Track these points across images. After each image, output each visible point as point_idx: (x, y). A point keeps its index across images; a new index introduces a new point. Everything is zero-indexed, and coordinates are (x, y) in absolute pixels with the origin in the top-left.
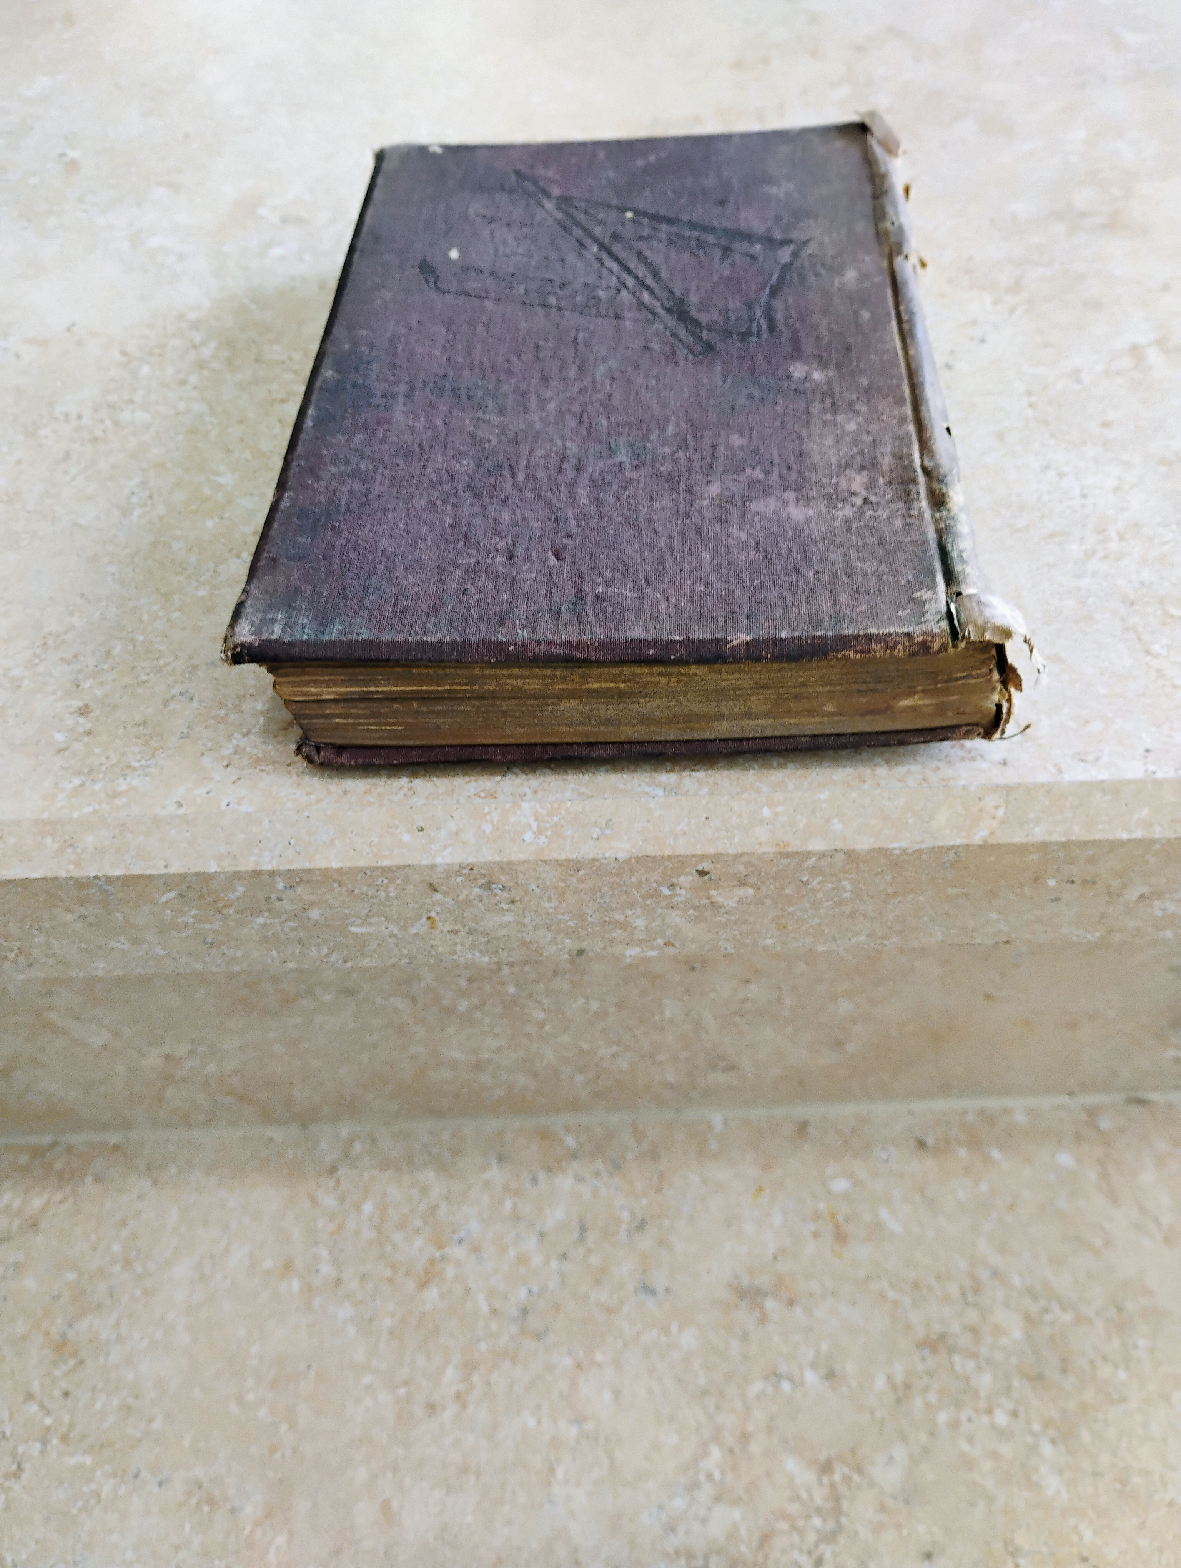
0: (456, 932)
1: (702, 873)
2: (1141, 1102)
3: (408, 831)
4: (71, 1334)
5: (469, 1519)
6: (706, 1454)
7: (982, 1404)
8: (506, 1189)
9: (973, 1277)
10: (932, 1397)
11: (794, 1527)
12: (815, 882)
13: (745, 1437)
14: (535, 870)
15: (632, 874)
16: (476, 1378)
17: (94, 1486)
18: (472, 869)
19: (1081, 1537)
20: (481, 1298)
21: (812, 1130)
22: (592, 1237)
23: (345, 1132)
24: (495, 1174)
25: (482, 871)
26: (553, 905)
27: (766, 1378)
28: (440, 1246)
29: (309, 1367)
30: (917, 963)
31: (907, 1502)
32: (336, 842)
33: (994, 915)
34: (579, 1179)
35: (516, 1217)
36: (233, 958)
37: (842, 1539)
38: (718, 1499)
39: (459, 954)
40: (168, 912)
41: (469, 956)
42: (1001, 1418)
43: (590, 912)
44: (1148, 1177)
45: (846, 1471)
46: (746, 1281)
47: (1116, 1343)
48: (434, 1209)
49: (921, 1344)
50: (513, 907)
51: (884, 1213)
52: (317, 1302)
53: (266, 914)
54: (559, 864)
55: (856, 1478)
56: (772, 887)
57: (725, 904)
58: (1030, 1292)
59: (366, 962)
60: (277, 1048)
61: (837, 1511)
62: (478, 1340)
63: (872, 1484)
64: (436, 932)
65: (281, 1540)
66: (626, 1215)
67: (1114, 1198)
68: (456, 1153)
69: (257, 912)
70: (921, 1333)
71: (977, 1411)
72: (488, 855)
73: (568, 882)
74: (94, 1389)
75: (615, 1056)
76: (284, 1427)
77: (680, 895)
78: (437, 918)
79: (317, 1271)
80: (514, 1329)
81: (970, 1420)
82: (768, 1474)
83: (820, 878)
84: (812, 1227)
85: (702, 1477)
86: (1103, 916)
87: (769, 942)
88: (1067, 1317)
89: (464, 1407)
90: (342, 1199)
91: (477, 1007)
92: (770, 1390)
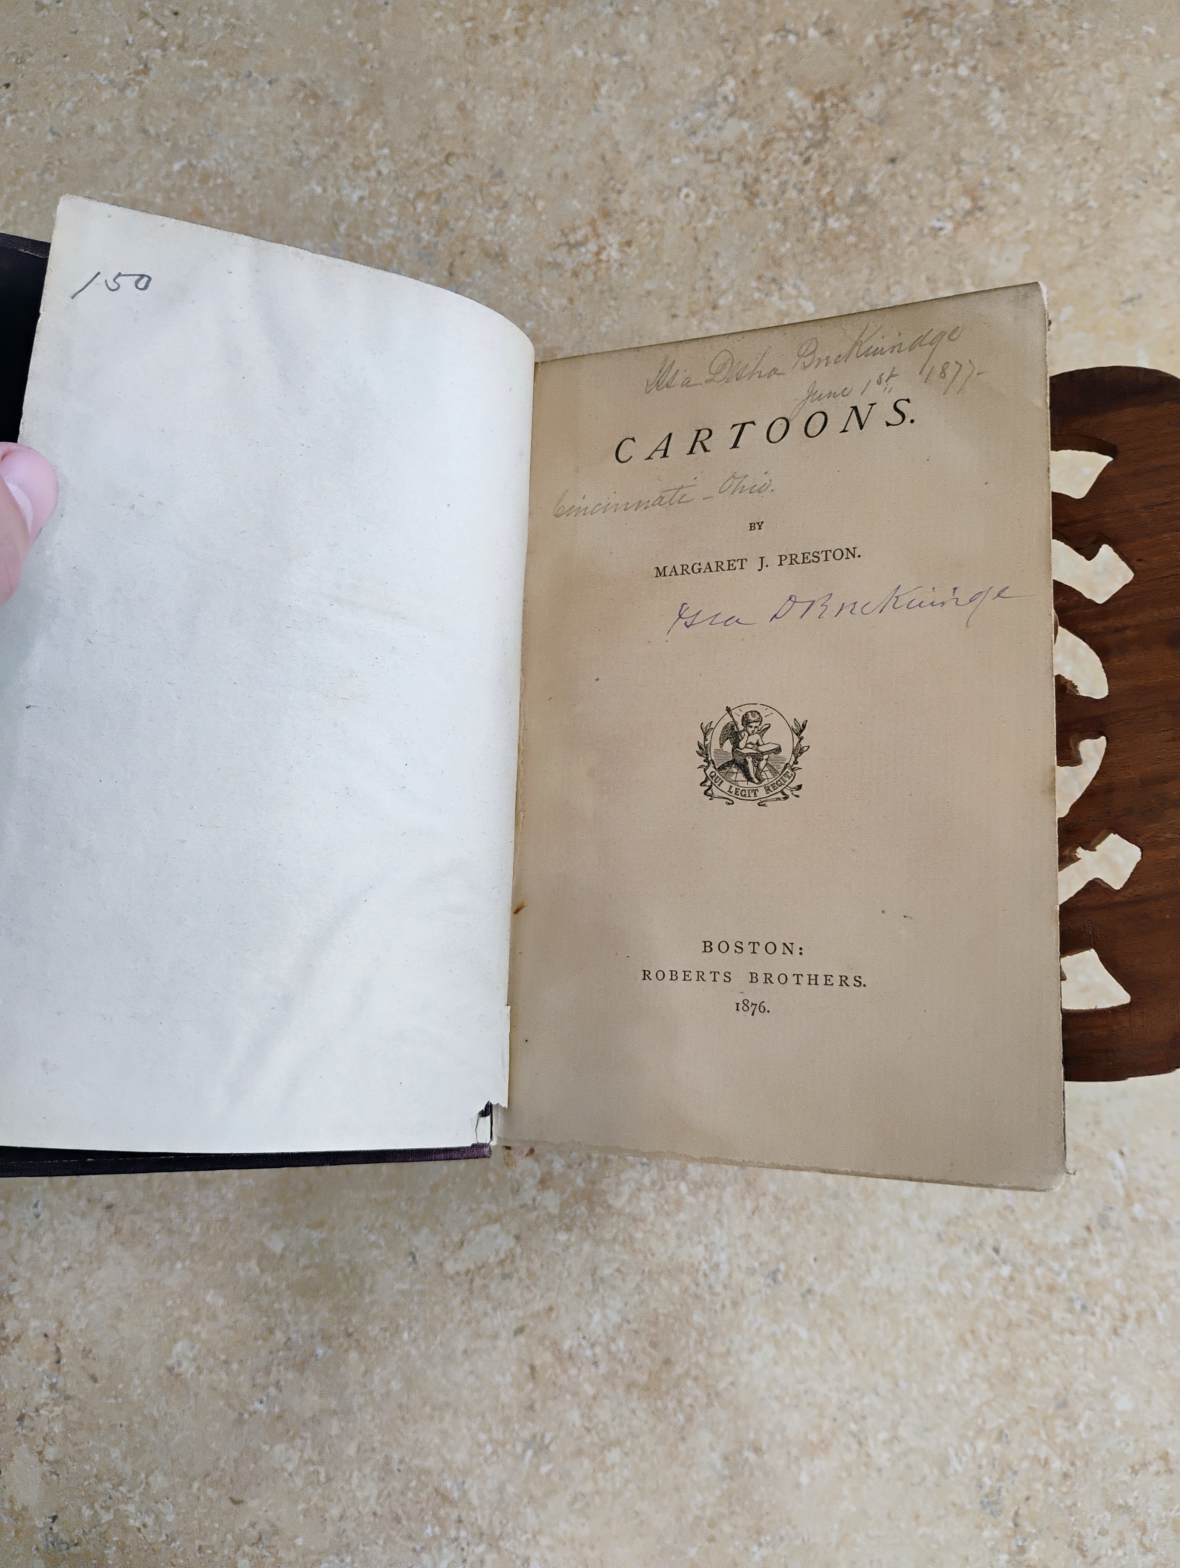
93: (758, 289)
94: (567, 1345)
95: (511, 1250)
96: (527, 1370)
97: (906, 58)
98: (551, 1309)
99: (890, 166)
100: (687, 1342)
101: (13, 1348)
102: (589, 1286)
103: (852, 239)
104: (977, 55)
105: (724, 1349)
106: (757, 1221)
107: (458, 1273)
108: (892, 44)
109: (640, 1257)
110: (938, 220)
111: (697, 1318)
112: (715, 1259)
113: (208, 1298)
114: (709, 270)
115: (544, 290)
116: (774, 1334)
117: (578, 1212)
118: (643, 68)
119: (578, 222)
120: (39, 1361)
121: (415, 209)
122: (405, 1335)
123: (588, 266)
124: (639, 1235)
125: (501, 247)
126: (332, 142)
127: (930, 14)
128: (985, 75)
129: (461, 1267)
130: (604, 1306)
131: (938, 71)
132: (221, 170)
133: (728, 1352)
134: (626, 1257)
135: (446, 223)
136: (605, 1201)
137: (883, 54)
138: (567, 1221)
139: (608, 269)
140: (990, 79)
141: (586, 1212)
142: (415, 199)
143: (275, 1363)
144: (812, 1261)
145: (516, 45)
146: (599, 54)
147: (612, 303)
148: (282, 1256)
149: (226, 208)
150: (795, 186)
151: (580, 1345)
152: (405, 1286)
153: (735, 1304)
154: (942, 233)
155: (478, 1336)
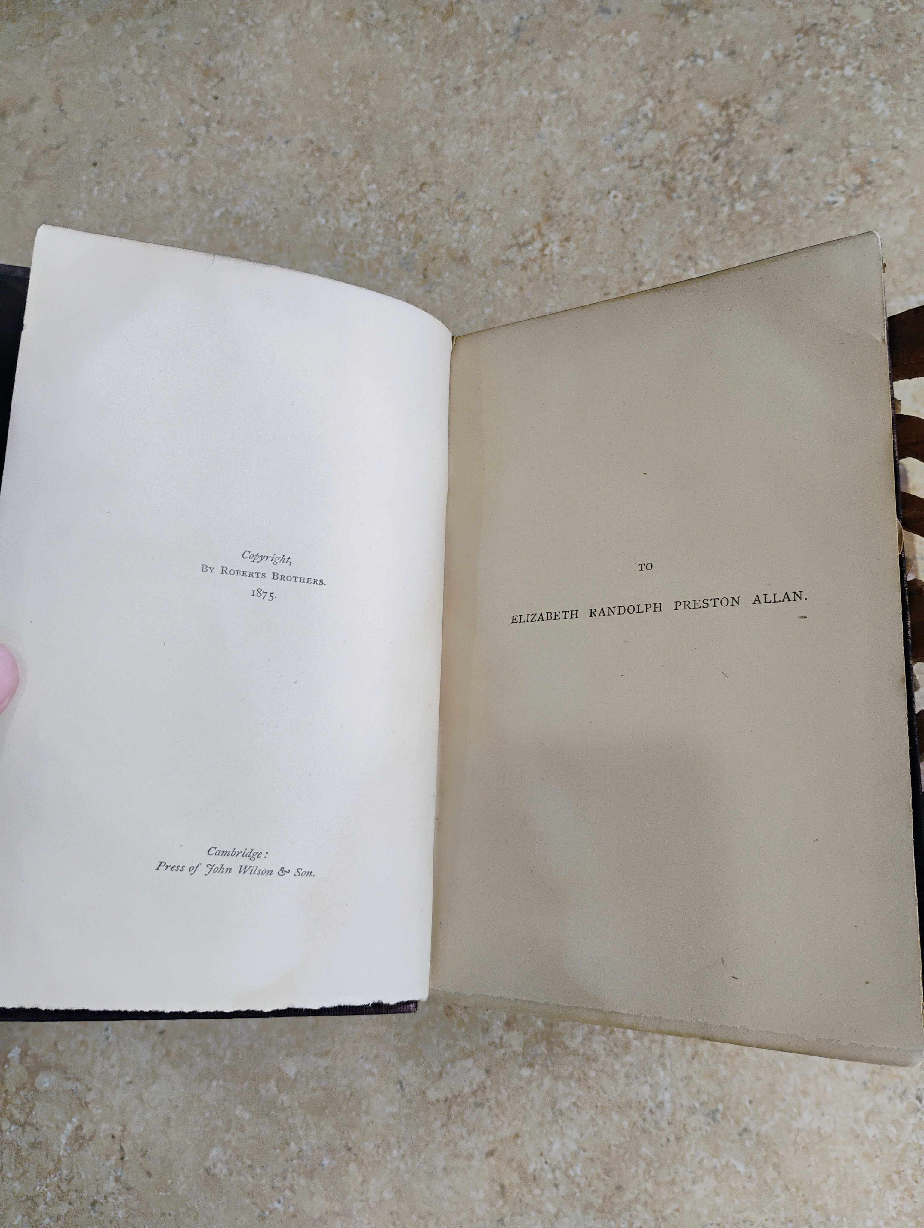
93: (677, 267)
94: (531, 1168)
95: (483, 1082)
96: (498, 1188)
97: (798, 66)
98: (517, 1136)
99: (788, 156)
100: (637, 1172)
101: (88, 1146)
102: (549, 1117)
103: (756, 218)
104: (861, 57)
105: (669, 1179)
106: (696, 1065)
107: (438, 1101)
108: (786, 57)
109: (594, 1093)
110: (832, 195)
111: (645, 1150)
112: (660, 1097)
113: (238, 1112)
114: (634, 254)
115: (499, 282)
116: (715, 1167)
117: (539, 1052)
118: (577, 99)
119: (526, 226)
120: (108, 1158)
121: (397, 229)
122: (395, 1152)
123: (534, 260)
124: (592, 1074)
125: (464, 252)
126: (333, 183)
127: (818, 28)
128: (868, 73)
129: (441, 1095)
130: (562, 1135)
131: (827, 73)
132: (250, 213)
133: (673, 1182)
134: (581, 1093)
135: (421, 238)
136: (562, 1043)
137: (778, 65)
138: (529, 1058)
139: (551, 261)
140: (873, 75)
141: (546, 1051)
142: (397, 221)
143: (290, 1170)
144: (747, 1103)
145: (475, 93)
146: (541, 92)
147: (555, 288)
148: (295, 1080)
149: (253, 242)
150: (706, 180)
151: (543, 1169)
152: (395, 1110)
153: (678, 1139)
154: (835, 206)
155: (456, 1156)
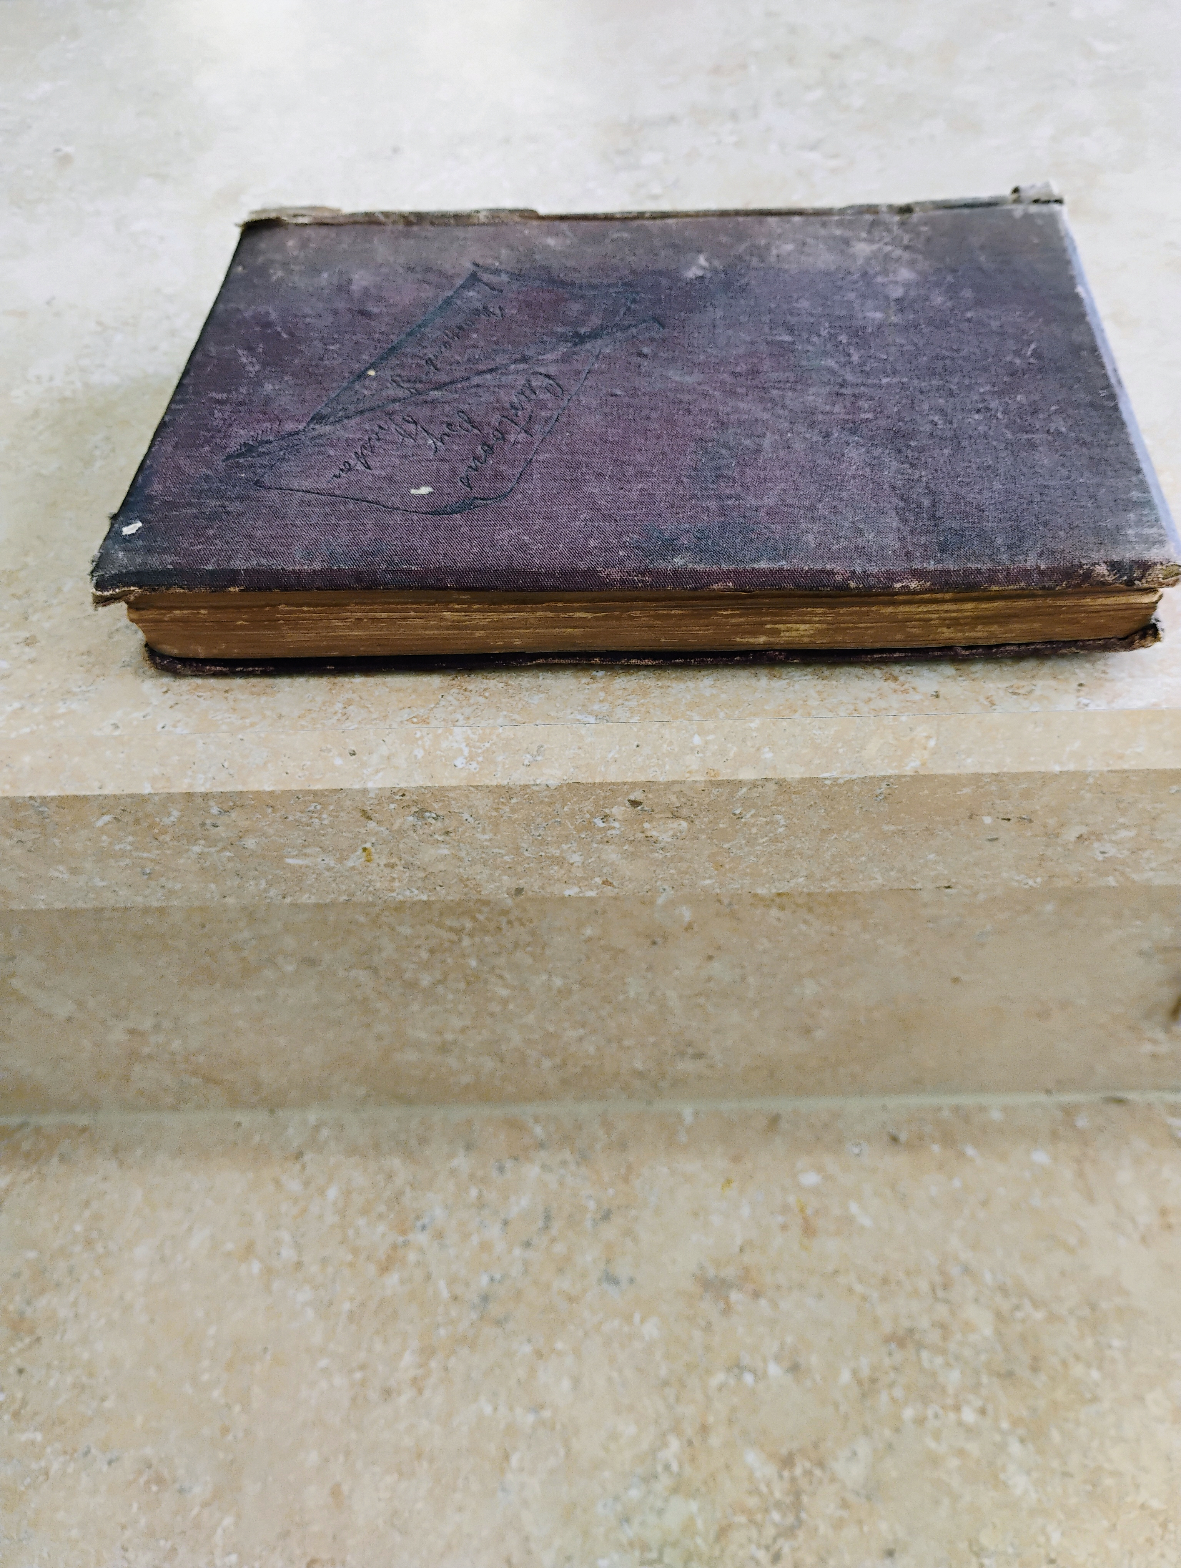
0: (392, 866)
1: (635, 803)
2: (1119, 1101)
3: (340, 755)
4: (29, 1312)
5: (420, 1505)
6: (665, 1445)
7: (950, 1401)
8: (472, 1176)
9: (943, 1273)
10: (898, 1392)
11: (752, 1521)
12: (748, 816)
13: (704, 1429)
14: (467, 797)
15: (564, 805)
16: (433, 1364)
17: (43, 1463)
18: (403, 795)
19: (1048, 1539)
20: (442, 1284)
21: (784, 1125)
22: (557, 1226)
23: (312, 1117)
24: (462, 1162)
25: (415, 797)
26: (487, 837)
27: (729, 1369)
28: (404, 1232)
29: (265, 1350)
30: (880, 941)
31: (869, 1498)
32: (269, 765)
33: (932, 857)
34: (545, 1167)
35: (481, 1205)
36: (172, 892)
37: (801, 1534)
38: (675, 1490)
39: (397, 890)
40: (105, 838)
41: (408, 893)
42: (969, 1416)
43: (525, 845)
44: (1125, 1176)
45: (808, 1465)
46: (711, 1272)
47: (1089, 1342)
48: (398, 1197)
49: (889, 1339)
50: (448, 838)
51: (854, 1208)
52: (276, 1285)
53: (202, 842)
54: (491, 790)
55: (818, 1472)
56: (706, 820)
57: (660, 839)
58: (1003, 1290)
59: (306, 899)
60: (241, 1023)
61: (797, 1505)
62: (438, 1326)
63: (833, 1479)
64: (373, 865)
65: (228, 1521)
66: (592, 1205)
67: (1090, 1197)
68: (423, 1140)
69: (192, 839)
70: (887, 1327)
71: (943, 1407)
72: (419, 780)
73: (502, 812)
74: (49, 1366)
75: (581, 1039)
76: (237, 1408)
77: (614, 828)
78: (373, 850)
79: (278, 1254)
80: (474, 1316)
81: (936, 1416)
82: (727, 1467)
83: (753, 812)
84: (780, 1219)
85: (660, 1468)
86: (1042, 858)
87: (707, 882)
88: (1039, 1315)
89: (420, 1392)
90: (306, 1184)
91: (439, 982)
92: (732, 1382)
